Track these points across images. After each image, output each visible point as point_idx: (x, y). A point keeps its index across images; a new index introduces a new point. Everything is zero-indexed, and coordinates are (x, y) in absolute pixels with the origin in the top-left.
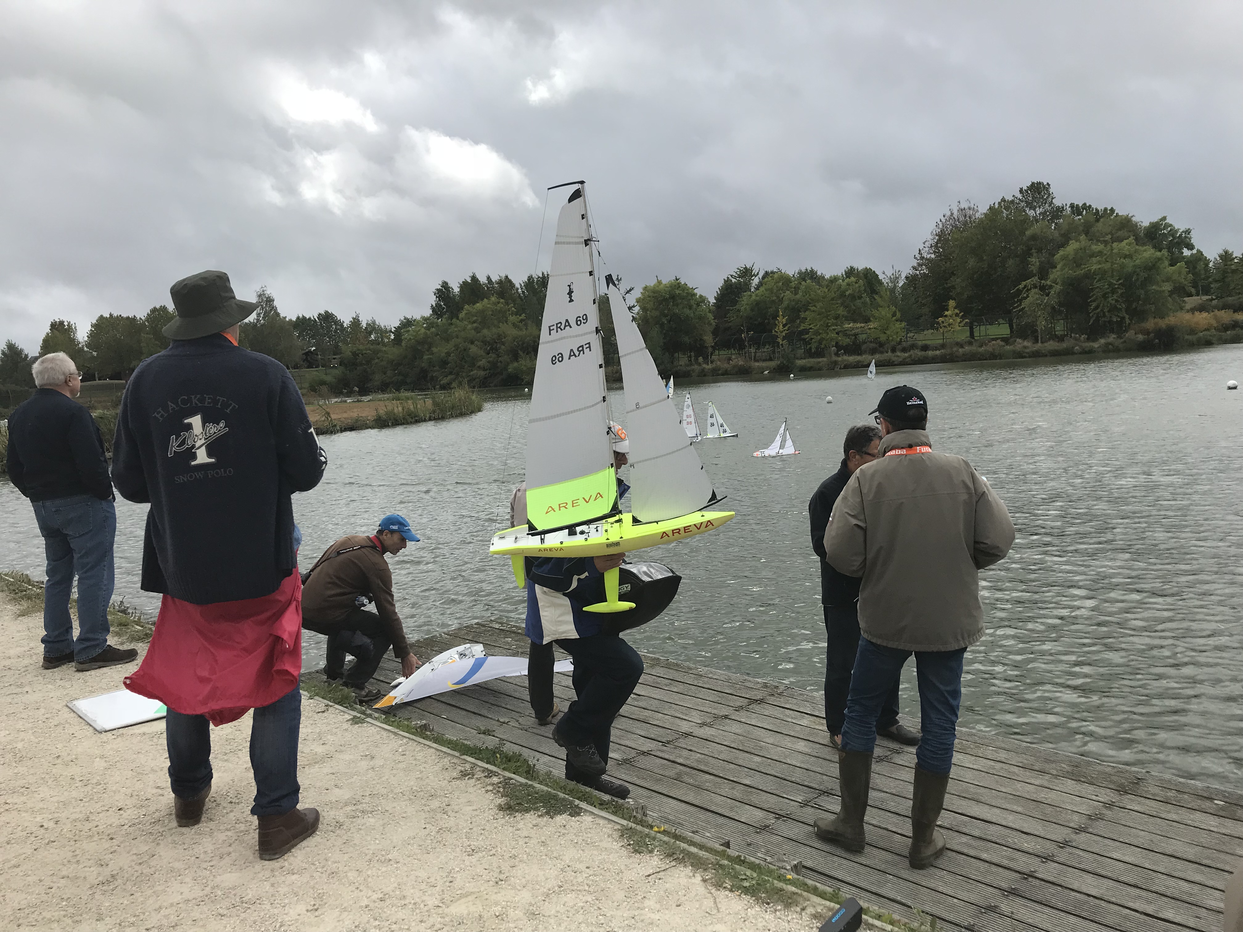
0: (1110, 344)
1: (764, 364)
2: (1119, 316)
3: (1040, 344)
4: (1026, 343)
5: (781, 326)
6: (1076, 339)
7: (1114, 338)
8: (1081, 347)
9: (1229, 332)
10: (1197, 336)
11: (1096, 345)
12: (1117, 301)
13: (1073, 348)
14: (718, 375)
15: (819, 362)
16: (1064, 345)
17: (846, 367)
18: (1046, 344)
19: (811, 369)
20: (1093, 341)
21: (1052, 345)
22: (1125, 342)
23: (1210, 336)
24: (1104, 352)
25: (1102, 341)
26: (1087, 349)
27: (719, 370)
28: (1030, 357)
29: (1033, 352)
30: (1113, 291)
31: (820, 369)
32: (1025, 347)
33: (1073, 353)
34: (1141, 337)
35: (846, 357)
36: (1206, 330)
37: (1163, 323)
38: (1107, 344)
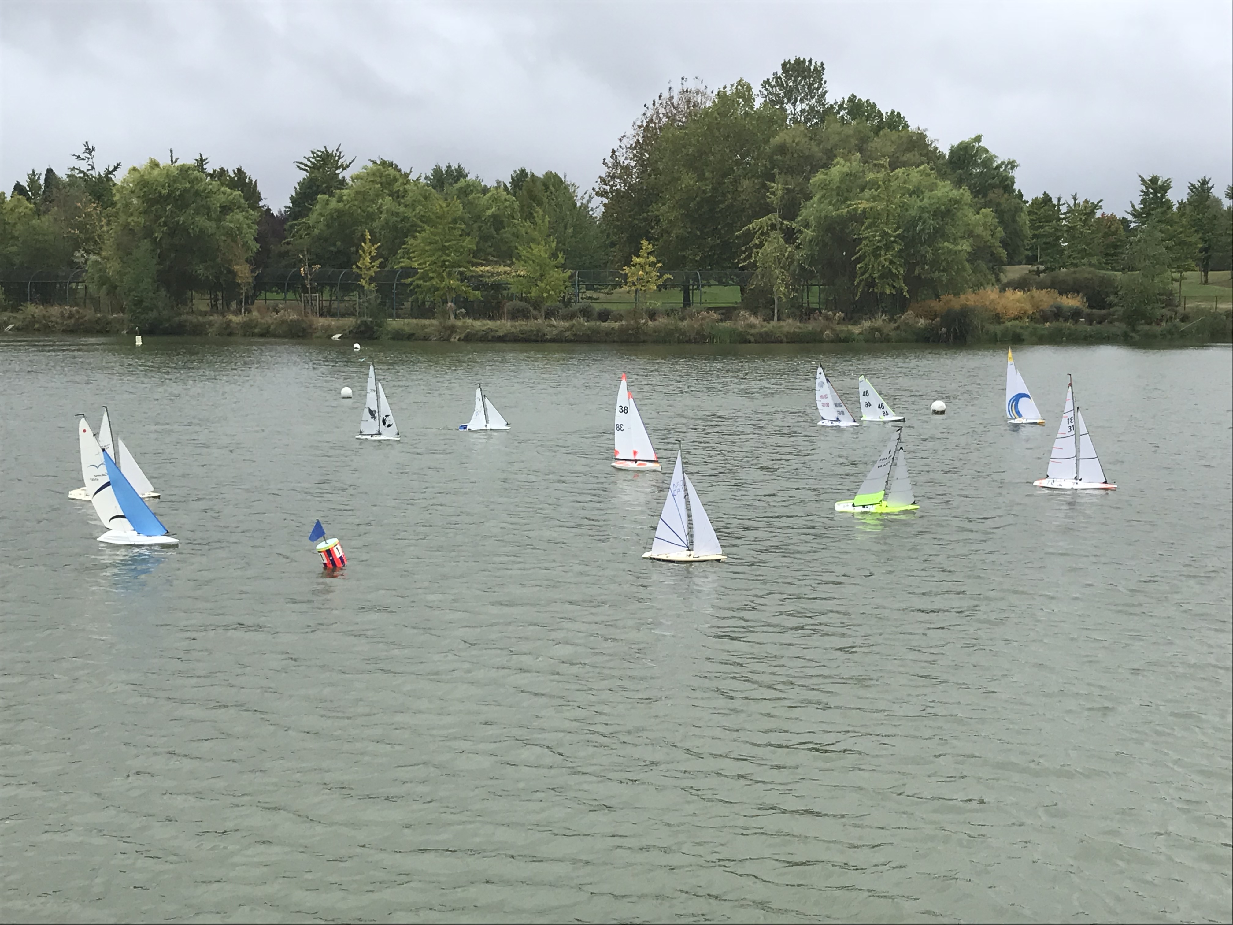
0: (878, 330)
1: (333, 322)
2: (894, 287)
3: (774, 323)
4: (753, 320)
5: (368, 259)
6: (827, 318)
7: (884, 320)
8: (833, 330)
9: (1048, 324)
10: (1002, 327)
11: (856, 330)
12: (891, 262)
13: (822, 332)
14: (253, 335)
15: (424, 326)
16: (810, 326)
17: (469, 338)
18: (782, 323)
19: (410, 337)
20: (856, 323)
21: (790, 325)
22: (898, 328)
23: (1022, 328)
24: (867, 341)
25: (867, 324)
26: (842, 336)
27: (255, 327)
28: (756, 342)
29: (761, 334)
30: (888, 247)
31: (426, 339)
32: (752, 326)
33: (822, 341)
34: (922, 322)
35: (469, 321)
36: (1016, 318)
37: (957, 302)
38: (873, 330)
